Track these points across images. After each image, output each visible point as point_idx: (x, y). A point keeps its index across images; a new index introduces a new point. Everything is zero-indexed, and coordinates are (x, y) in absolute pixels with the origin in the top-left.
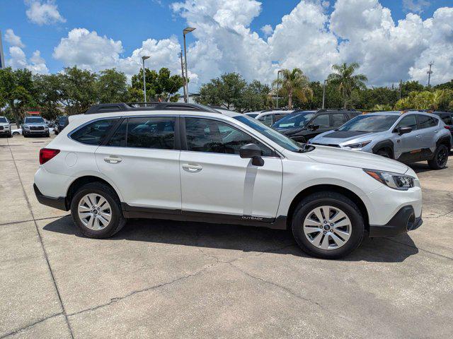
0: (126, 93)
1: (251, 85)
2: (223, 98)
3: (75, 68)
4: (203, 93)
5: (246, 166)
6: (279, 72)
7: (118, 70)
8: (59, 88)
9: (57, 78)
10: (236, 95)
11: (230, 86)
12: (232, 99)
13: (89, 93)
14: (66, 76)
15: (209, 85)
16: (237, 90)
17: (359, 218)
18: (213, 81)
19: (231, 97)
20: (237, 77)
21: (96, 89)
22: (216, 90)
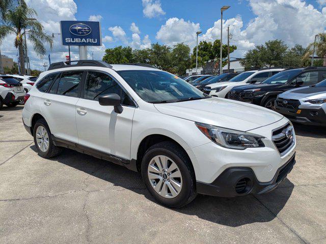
0: (189, 59)
1: (294, 49)
2: (265, 61)
3: (157, 44)
4: (248, 57)
5: (110, 112)
6: (316, 36)
7: (185, 44)
8: (147, 58)
9: (146, 51)
10: (278, 57)
11: (273, 50)
12: (273, 62)
13: (165, 61)
14: (151, 50)
15: (254, 51)
16: (278, 54)
17: (188, 172)
18: (258, 47)
19: (273, 60)
20: (279, 43)
21: (170, 58)
22: (259, 54)
